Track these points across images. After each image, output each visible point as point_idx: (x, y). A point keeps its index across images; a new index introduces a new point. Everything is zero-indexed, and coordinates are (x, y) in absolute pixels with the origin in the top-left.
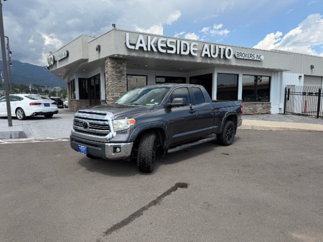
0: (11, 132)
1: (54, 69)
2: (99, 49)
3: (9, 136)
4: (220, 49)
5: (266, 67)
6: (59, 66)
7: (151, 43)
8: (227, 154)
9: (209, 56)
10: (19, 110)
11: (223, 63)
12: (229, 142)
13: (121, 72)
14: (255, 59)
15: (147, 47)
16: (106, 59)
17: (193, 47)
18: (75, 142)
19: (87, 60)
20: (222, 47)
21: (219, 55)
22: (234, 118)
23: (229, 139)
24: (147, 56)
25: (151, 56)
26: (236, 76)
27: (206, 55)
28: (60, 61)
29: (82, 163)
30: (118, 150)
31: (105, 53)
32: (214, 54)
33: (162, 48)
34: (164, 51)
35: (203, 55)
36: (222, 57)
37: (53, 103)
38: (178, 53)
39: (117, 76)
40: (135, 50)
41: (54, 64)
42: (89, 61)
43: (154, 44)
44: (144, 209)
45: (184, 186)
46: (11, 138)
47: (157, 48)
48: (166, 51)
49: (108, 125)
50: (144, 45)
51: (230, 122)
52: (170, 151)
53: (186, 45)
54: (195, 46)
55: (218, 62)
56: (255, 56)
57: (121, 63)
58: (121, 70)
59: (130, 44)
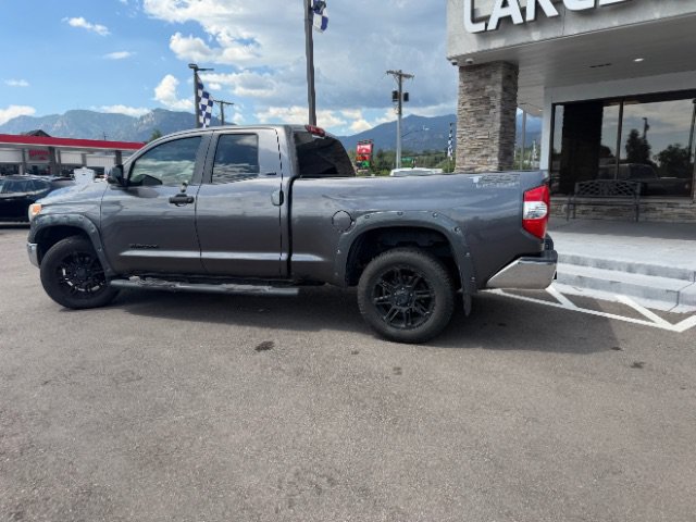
13: (486, 99)
24: (536, 36)
40: (485, 34)
57: (488, 77)
58: (486, 95)
59: (474, 20)
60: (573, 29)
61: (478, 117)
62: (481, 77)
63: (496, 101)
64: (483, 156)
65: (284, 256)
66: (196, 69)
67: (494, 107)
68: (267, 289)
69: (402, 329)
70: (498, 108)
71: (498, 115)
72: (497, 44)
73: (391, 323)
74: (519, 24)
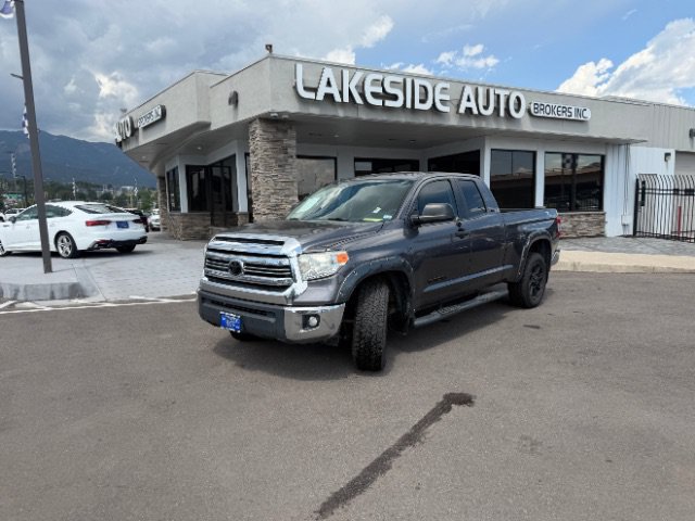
0: (52, 285)
1: (132, 146)
2: (234, 100)
3: (48, 296)
4: (498, 96)
5: (596, 136)
6: (144, 139)
7: (351, 85)
8: (538, 327)
9: (475, 111)
10: (64, 238)
11: (504, 126)
12: (534, 300)
13: (285, 150)
14: (573, 117)
15: (341, 93)
16: (250, 122)
17: (441, 93)
18: (210, 305)
19: (208, 125)
20: (503, 93)
21: (497, 109)
22: (543, 248)
23: (534, 293)
24: (341, 113)
25: (351, 114)
26: (531, 154)
27: (469, 110)
28: (145, 128)
29: (222, 350)
30: (313, 321)
31: (247, 111)
32: (486, 108)
33: (375, 95)
34: (378, 102)
35: (462, 110)
36: (502, 113)
37: (136, 221)
38: (409, 105)
39: (277, 160)
40: (314, 102)
41: (132, 135)
42: (213, 128)
43: (357, 87)
44: (391, 454)
45: (465, 400)
46: (53, 298)
47: (362, 95)
48: (383, 103)
49: (288, 267)
50: (334, 90)
51: (537, 256)
52: (418, 322)
53: (425, 87)
54: (444, 89)
55: (493, 125)
56: (573, 110)
57: (285, 131)
58: (284, 146)
59: (306, 89)
61: (280, 163)
62: (279, 131)
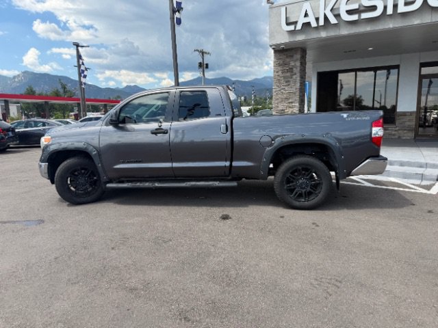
7: (326, 10)
13: (291, 70)
15: (317, 19)
24: (323, 34)
25: (331, 33)
33: (349, 12)
34: (355, 17)
38: (390, 11)
39: (284, 77)
40: (295, 32)
43: (332, 10)
48: (359, 16)
50: (311, 19)
57: (292, 56)
58: (291, 67)
59: (288, 24)
60: (345, 31)
61: (287, 80)
62: (287, 57)
63: (297, 70)
64: (289, 103)
65: (227, 164)
66: (77, 45)
67: (295, 74)
68: (217, 184)
69: (303, 202)
70: (298, 75)
71: (299, 78)
72: (300, 38)
73: (295, 200)
74: (315, 28)
